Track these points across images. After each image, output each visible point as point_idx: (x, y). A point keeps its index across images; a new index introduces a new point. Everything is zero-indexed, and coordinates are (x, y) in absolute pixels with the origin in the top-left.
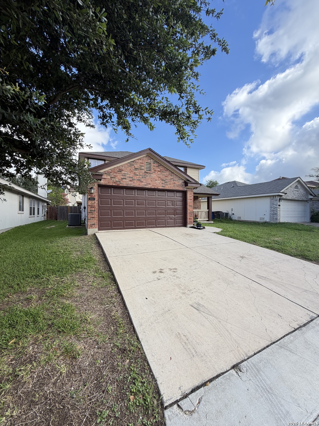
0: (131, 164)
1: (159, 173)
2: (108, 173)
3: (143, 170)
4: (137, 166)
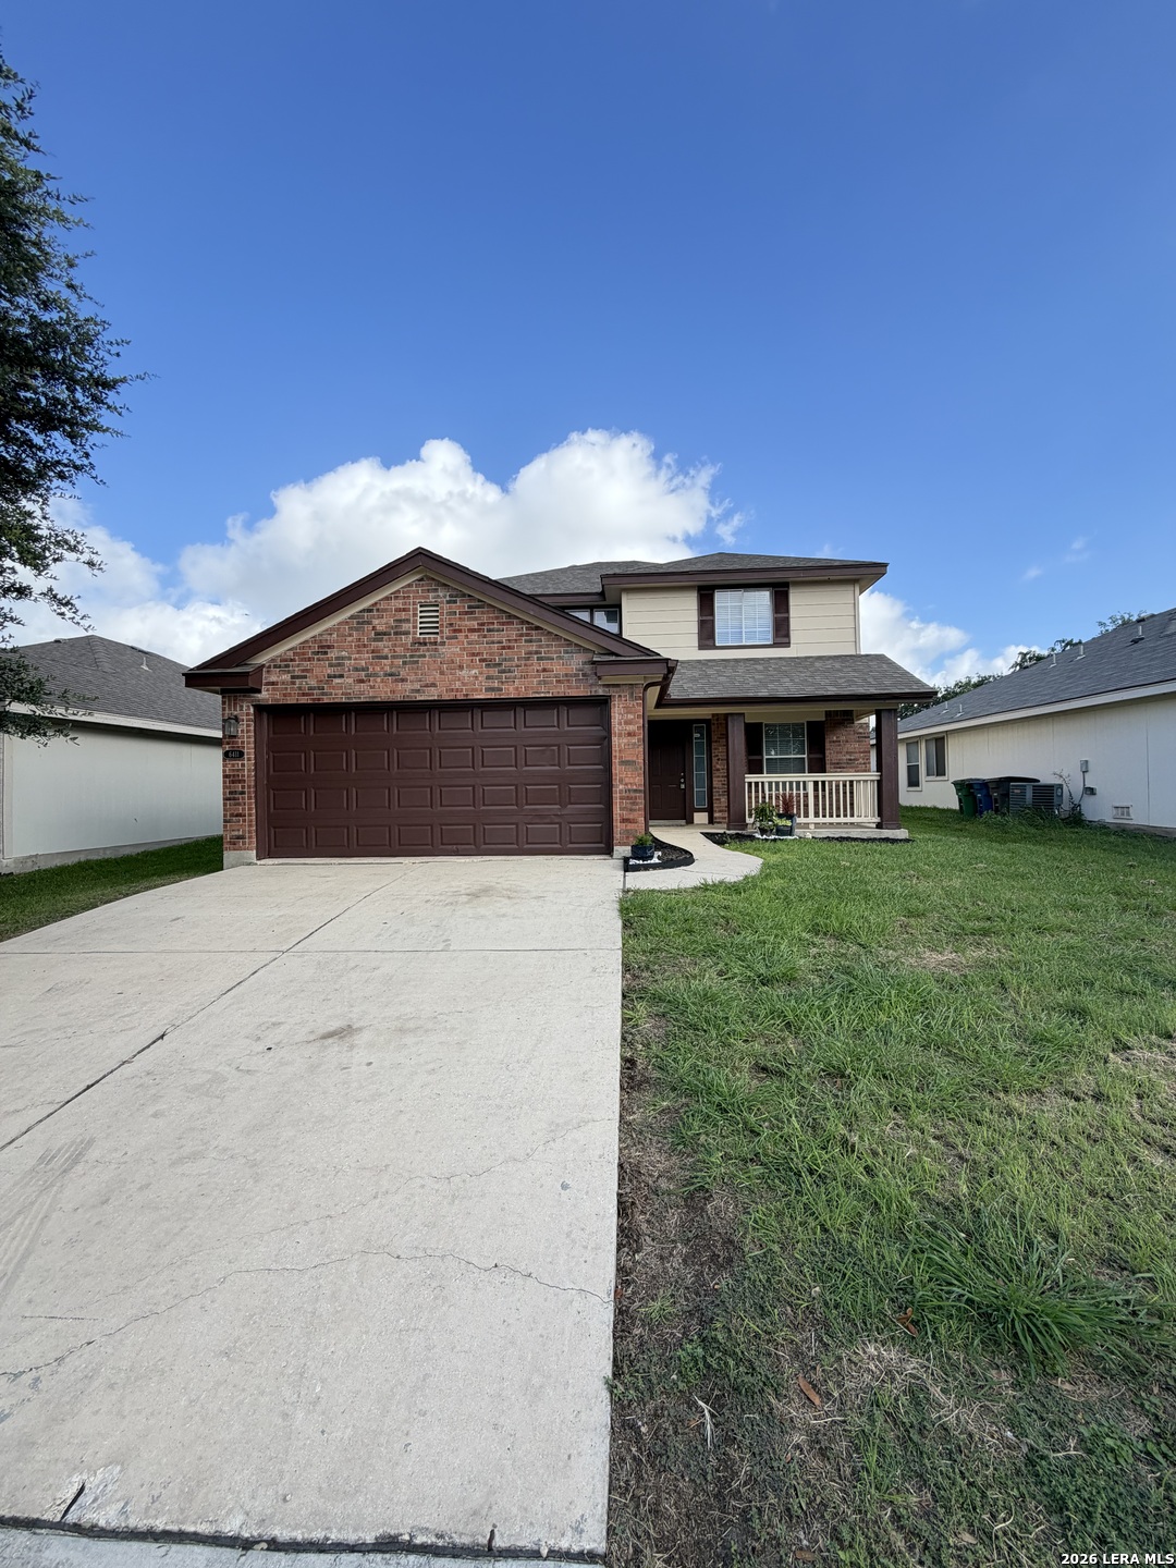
0: (360, 621)
1: (474, 637)
2: (283, 664)
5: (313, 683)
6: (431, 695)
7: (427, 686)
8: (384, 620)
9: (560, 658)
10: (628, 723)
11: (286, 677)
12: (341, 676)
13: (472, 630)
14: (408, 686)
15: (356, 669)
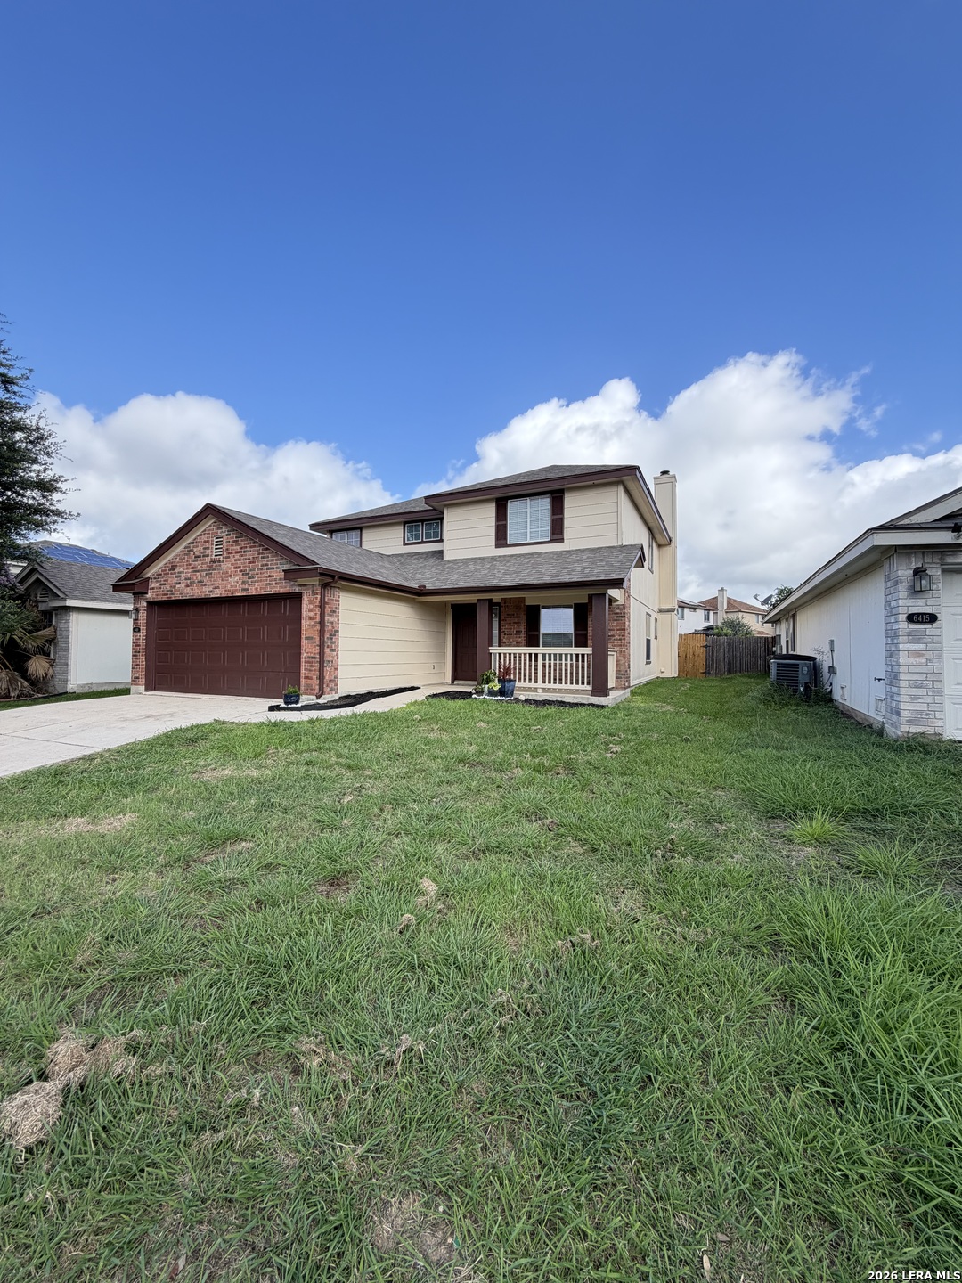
0: (189, 549)
1: (237, 556)
2: (157, 577)
3: (208, 556)
4: (197, 551)
5: (168, 588)
6: (217, 594)
7: (215, 588)
8: (198, 549)
9: (277, 568)
10: (310, 611)
11: (158, 584)
12: (180, 583)
13: (236, 552)
14: (206, 589)
15: (186, 579)
